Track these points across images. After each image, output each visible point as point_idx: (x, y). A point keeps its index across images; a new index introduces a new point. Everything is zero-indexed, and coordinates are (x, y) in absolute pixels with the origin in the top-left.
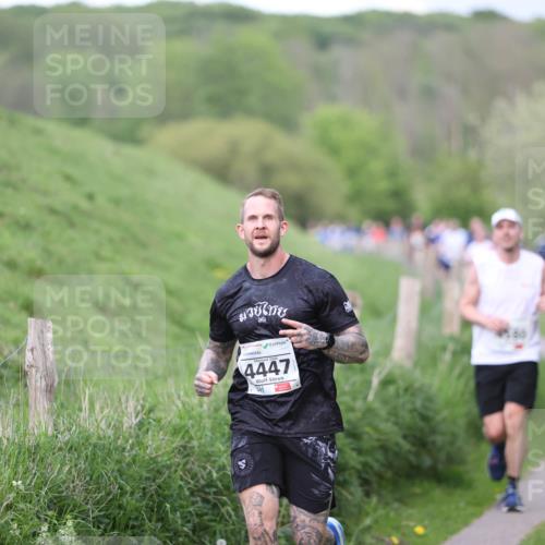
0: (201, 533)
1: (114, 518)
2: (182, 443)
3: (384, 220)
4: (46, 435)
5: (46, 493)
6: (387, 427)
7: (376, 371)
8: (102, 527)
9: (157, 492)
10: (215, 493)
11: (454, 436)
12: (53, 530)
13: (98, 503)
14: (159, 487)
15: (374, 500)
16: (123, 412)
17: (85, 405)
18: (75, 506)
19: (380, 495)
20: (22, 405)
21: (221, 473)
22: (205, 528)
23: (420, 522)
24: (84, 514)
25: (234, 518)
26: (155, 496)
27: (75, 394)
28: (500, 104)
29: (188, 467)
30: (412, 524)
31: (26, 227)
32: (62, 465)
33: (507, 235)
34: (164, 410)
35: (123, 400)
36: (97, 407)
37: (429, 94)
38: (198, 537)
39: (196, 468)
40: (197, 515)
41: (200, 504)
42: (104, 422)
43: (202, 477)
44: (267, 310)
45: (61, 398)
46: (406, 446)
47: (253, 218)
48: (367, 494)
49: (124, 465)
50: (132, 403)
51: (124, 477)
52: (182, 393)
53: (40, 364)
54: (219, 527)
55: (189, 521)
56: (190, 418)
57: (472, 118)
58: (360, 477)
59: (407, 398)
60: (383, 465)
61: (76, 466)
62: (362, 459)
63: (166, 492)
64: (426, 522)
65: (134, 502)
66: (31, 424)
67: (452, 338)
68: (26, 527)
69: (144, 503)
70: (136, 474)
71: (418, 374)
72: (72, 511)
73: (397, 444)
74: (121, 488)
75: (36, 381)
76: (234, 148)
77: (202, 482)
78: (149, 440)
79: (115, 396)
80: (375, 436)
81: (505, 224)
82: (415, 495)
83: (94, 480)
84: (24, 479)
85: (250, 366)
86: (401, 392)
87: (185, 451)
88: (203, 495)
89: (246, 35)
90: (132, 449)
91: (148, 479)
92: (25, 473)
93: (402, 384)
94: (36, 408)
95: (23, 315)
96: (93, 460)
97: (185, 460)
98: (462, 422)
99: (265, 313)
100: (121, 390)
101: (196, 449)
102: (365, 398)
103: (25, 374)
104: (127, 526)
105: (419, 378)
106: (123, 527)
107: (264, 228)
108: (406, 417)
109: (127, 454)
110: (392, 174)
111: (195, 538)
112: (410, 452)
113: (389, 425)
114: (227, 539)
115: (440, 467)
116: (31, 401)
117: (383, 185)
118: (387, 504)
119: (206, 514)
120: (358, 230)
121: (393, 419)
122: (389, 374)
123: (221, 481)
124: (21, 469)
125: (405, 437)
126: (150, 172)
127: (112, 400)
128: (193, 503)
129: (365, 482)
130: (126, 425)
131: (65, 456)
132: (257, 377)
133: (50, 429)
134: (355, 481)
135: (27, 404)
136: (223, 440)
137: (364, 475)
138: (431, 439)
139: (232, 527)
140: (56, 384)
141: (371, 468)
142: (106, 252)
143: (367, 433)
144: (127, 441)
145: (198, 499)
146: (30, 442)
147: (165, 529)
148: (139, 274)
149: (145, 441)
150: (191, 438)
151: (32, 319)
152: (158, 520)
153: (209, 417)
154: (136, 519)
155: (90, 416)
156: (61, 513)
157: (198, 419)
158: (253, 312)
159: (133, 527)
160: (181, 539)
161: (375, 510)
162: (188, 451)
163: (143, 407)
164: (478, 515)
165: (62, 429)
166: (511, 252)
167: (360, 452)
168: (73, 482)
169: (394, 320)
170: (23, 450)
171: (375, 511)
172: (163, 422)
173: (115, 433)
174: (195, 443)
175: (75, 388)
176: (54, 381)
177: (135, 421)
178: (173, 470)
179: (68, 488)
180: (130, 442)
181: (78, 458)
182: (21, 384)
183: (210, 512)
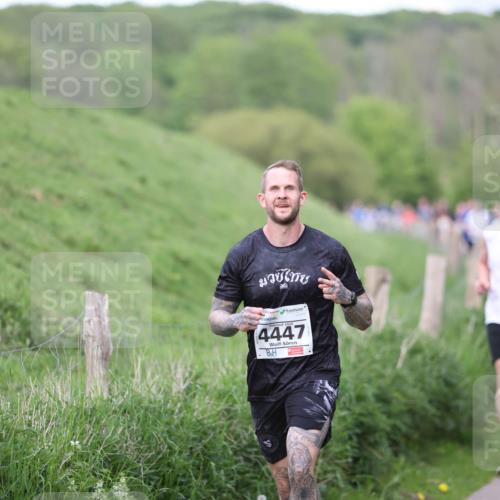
0: (243, 489)
1: (164, 476)
2: (226, 406)
3: (411, 202)
4: (102, 399)
5: (102, 452)
6: (414, 392)
7: (405, 341)
8: (153, 483)
9: (203, 451)
10: (255, 452)
12: (108, 486)
13: (149, 461)
14: (205, 447)
15: (402, 459)
16: (172, 379)
17: (138, 371)
18: (128, 465)
19: (408, 456)
20: (80, 371)
22: (247, 485)
23: (444, 480)
24: (136, 472)
26: (201, 456)
27: (128, 361)
29: (232, 428)
31: (83, 208)
34: (210, 376)
35: (172, 368)
36: (149, 374)
37: (454, 86)
38: (242, 493)
39: (238, 430)
40: (239, 473)
41: (243, 463)
42: (154, 387)
43: (245, 438)
44: (290, 278)
45: (116, 365)
46: (432, 410)
47: (275, 188)
48: (396, 454)
49: (173, 426)
50: (180, 370)
51: (173, 437)
52: (226, 361)
54: (259, 484)
55: (232, 479)
56: (234, 384)
57: (494, 109)
58: (389, 439)
60: (410, 427)
61: (129, 427)
62: (392, 421)
63: (212, 452)
64: (450, 480)
65: (181, 460)
66: (88, 390)
67: (475, 311)
68: (83, 483)
69: (191, 461)
70: (184, 436)
71: (443, 343)
72: (125, 469)
73: (424, 409)
74: (170, 448)
75: (93, 350)
76: (275, 136)
77: (244, 442)
78: (196, 404)
79: (165, 364)
80: (403, 400)
82: (440, 455)
83: (145, 439)
84: (81, 439)
85: (264, 330)
86: (428, 360)
87: (228, 414)
88: (245, 454)
89: (285, 32)
90: (180, 412)
91: (194, 439)
92: (82, 434)
93: (428, 353)
94: (92, 374)
96: (144, 422)
97: (229, 422)
99: (287, 279)
100: (171, 358)
101: (239, 412)
102: (395, 366)
104: (175, 483)
105: (444, 348)
106: (171, 483)
107: (285, 198)
108: (433, 384)
109: (175, 417)
110: (419, 160)
111: (238, 494)
112: (434, 415)
113: (417, 390)
114: (267, 495)
115: (463, 430)
116: (88, 368)
117: (411, 170)
118: (414, 463)
119: (248, 472)
121: (420, 385)
122: (417, 343)
124: (78, 430)
125: (431, 402)
126: (198, 158)
127: (161, 366)
128: (236, 462)
129: (394, 443)
130: (174, 390)
131: (119, 419)
132: (271, 341)
133: (105, 393)
134: (385, 442)
135: (84, 370)
137: (392, 436)
138: (454, 403)
139: (272, 484)
140: (111, 352)
141: (399, 430)
142: (158, 231)
143: (396, 398)
144: (176, 405)
145: (241, 458)
146: (87, 405)
147: (210, 485)
149: (192, 405)
150: (235, 402)
151: (90, 293)
152: (203, 478)
154: (184, 476)
155: (142, 382)
156: (115, 472)
157: (241, 385)
158: (274, 278)
159: (181, 484)
160: (225, 495)
161: (403, 468)
162: (232, 414)
163: (191, 373)
165: (116, 394)
167: (389, 415)
168: (126, 442)
169: (421, 295)
170: (80, 412)
171: (402, 470)
172: (208, 388)
173: (165, 398)
174: (238, 407)
175: (128, 356)
176: (109, 349)
177: (183, 387)
178: (218, 431)
179: (121, 448)
180: (179, 405)
181: (131, 421)
182: (79, 352)
183: (252, 470)
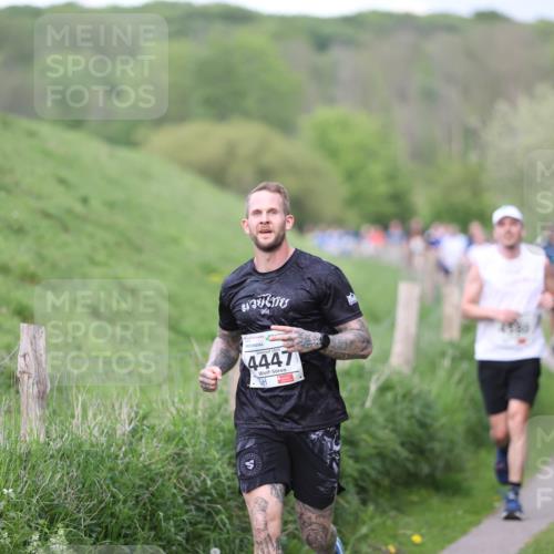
0: (195, 542)
1: (107, 527)
2: (176, 450)
3: (382, 223)
4: (38, 443)
5: (38, 501)
6: (385, 434)
7: (374, 377)
8: (94, 535)
9: (150, 500)
10: (209, 501)
11: (453, 443)
13: (90, 511)
14: (152, 495)
15: (371, 508)
16: (116, 419)
17: (78, 411)
18: (66, 515)
19: (377, 505)
20: (13, 412)
21: (216, 481)
22: (200, 537)
23: (418, 531)
24: (75, 523)
25: (228, 526)
26: (148, 505)
27: (68, 401)
28: (502, 107)
29: (182, 474)
30: (409, 532)
31: (19, 231)
32: (54, 473)
33: (509, 232)
34: (159, 417)
35: (116, 407)
36: (90, 414)
37: (429, 96)
38: (193, 545)
39: (190, 476)
40: (191, 523)
41: (194, 512)
42: (96, 429)
43: (197, 485)
44: (271, 302)
45: (54, 404)
46: (404, 453)
47: (258, 212)
48: (364, 502)
49: (117, 473)
50: (125, 410)
51: (117, 485)
52: (176, 400)
53: (32, 371)
55: (182, 530)
56: (185, 425)
57: (473, 121)
58: (357, 485)
59: (405, 405)
60: (380, 473)
61: (68, 474)
62: (358, 466)
63: (160, 500)
65: (126, 510)
66: (22, 432)
67: (452, 344)
68: (17, 536)
69: (137, 511)
70: (129, 483)
71: (416, 380)
72: (64, 519)
73: (395, 452)
74: (113, 496)
75: (28, 388)
76: (231, 151)
77: (196, 490)
78: (142, 448)
79: (108, 403)
80: (372, 442)
81: (507, 222)
82: (413, 503)
83: (86, 488)
84: (15, 486)
85: (253, 358)
86: (399, 398)
87: (179, 458)
88: (196, 502)
89: (244, 37)
90: (125, 456)
91: (141, 486)
92: (15, 481)
93: (400, 391)
94: (28, 414)
95: (16, 320)
96: (86, 467)
97: (179, 468)
98: (461, 429)
99: (269, 305)
100: (115, 396)
101: (191, 457)
102: (363, 405)
103: (17, 380)
104: (119, 535)
105: (418, 384)
106: (115, 535)
107: (268, 223)
108: (404, 423)
109: (119, 462)
110: (391, 177)
111: (189, 547)
112: (407, 459)
113: (387, 431)
114: (221, 548)
115: (439, 475)
116: (23, 408)
117: (383, 188)
118: (384, 512)
119: (200, 523)
120: (357, 234)
121: (391, 426)
122: (387, 380)
123: (215, 489)
124: (12, 477)
125: (403, 444)
126: (145, 175)
127: (105, 407)
128: (187, 512)
129: (362, 490)
130: (119, 432)
131: (57, 464)
132: (260, 369)
133: (42, 436)
134: (351, 488)
135: (19, 411)
136: (218, 447)
137: (361, 483)
138: (429, 446)
139: (226, 536)
140: (48, 390)
141: (368, 475)
142: (101, 256)
143: (365, 440)
144: (120, 449)
145: (192, 507)
146: (22, 449)
147: (158, 538)
148: (134, 279)
149: (139, 448)
150: (186, 445)
151: (25, 325)
152: (151, 529)
153: (204, 424)
154: (129, 527)
155: (83, 423)
156: (52, 522)
157: (192, 426)
158: (256, 303)
159: (126, 536)
160: (174, 548)
161: (372, 518)
162: (183, 458)
163: (137, 413)
164: (476, 523)
165: (54, 437)
166: (512, 250)
167: (357, 459)
168: (65, 490)
169: (393, 326)
170: (14, 457)
171: (371, 520)
172: (157, 429)
173: (108, 441)
174: (189, 450)
175: (68, 395)
176: (46, 387)
177: (128, 428)
178: (167, 476)
179: (59, 496)
180: (124, 449)
181: (70, 466)
182: (13, 391)
183: (204, 520)
